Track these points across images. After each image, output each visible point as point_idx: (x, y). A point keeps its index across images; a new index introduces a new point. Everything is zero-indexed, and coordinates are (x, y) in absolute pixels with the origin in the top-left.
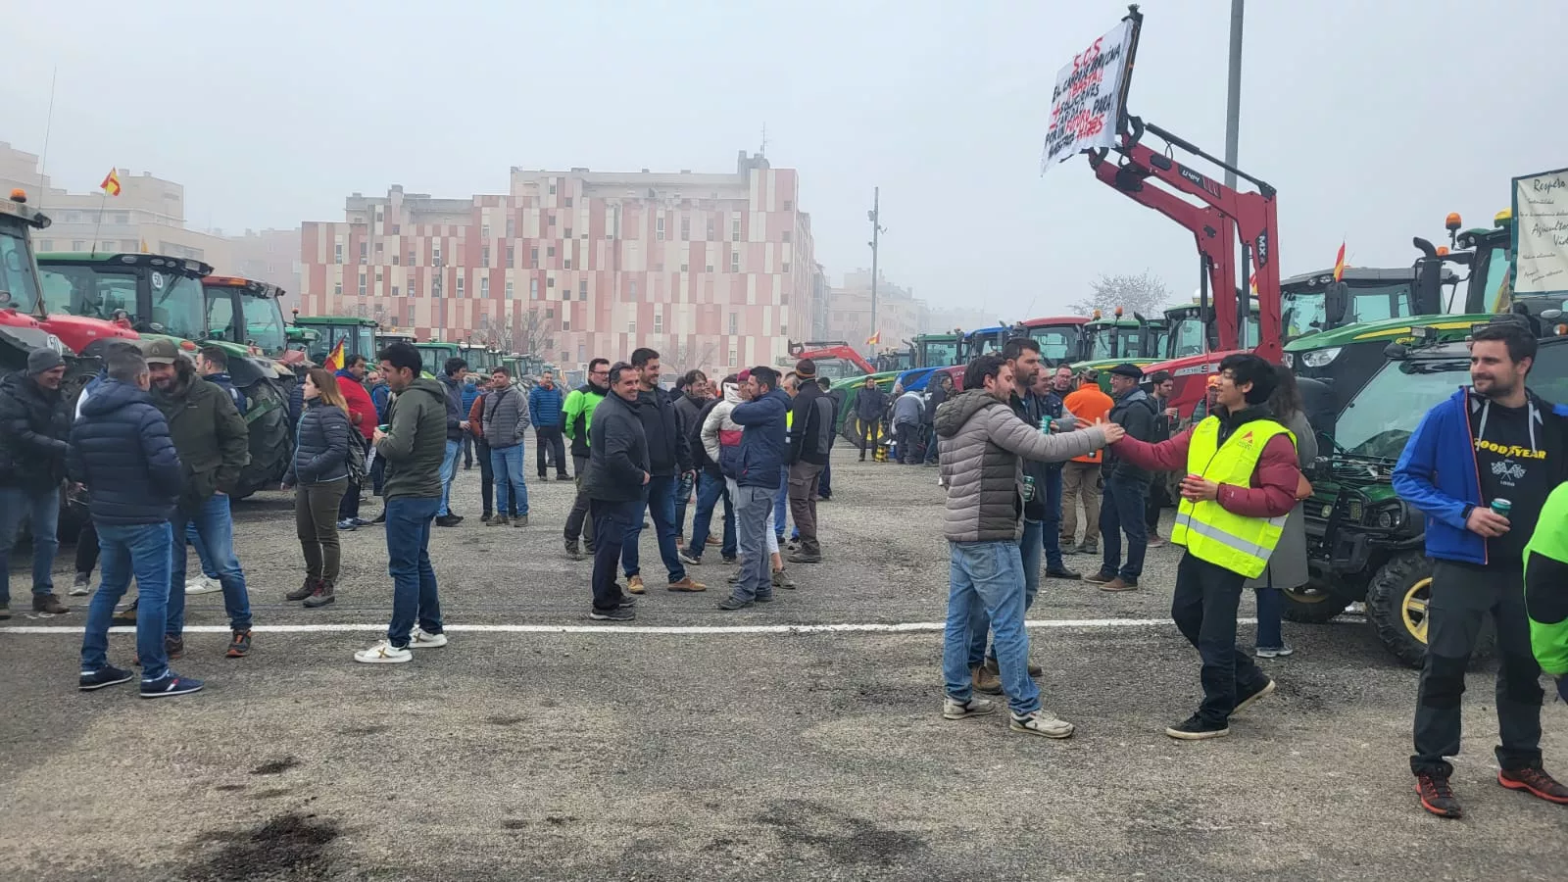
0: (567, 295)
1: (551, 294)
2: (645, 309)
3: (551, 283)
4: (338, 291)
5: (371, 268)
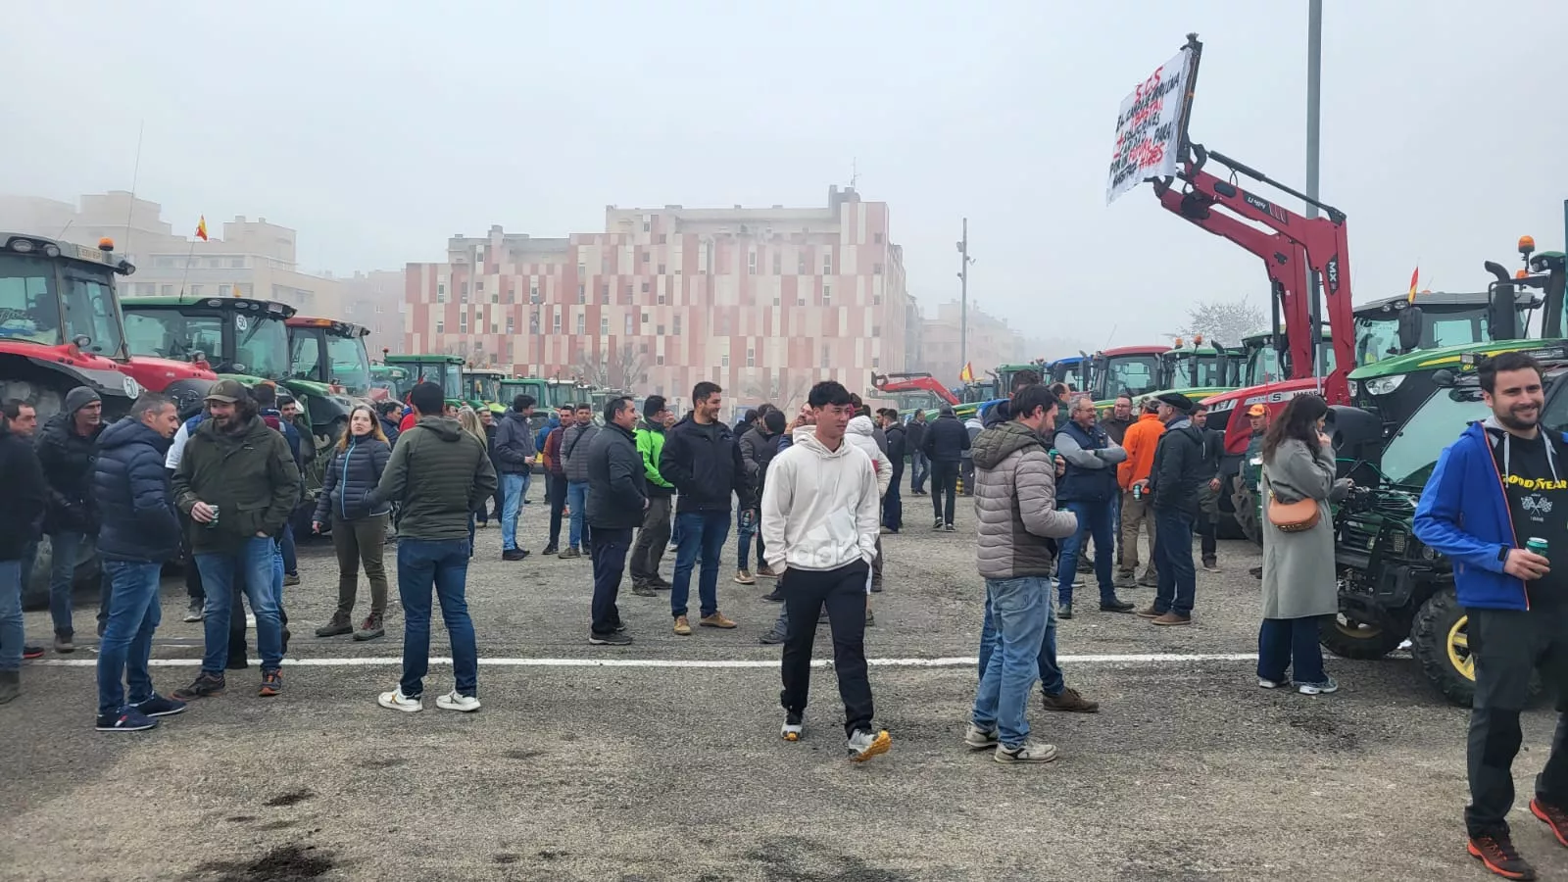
0: (661, 330)
1: (646, 329)
2: (738, 345)
3: (645, 318)
4: (440, 329)
5: (472, 307)
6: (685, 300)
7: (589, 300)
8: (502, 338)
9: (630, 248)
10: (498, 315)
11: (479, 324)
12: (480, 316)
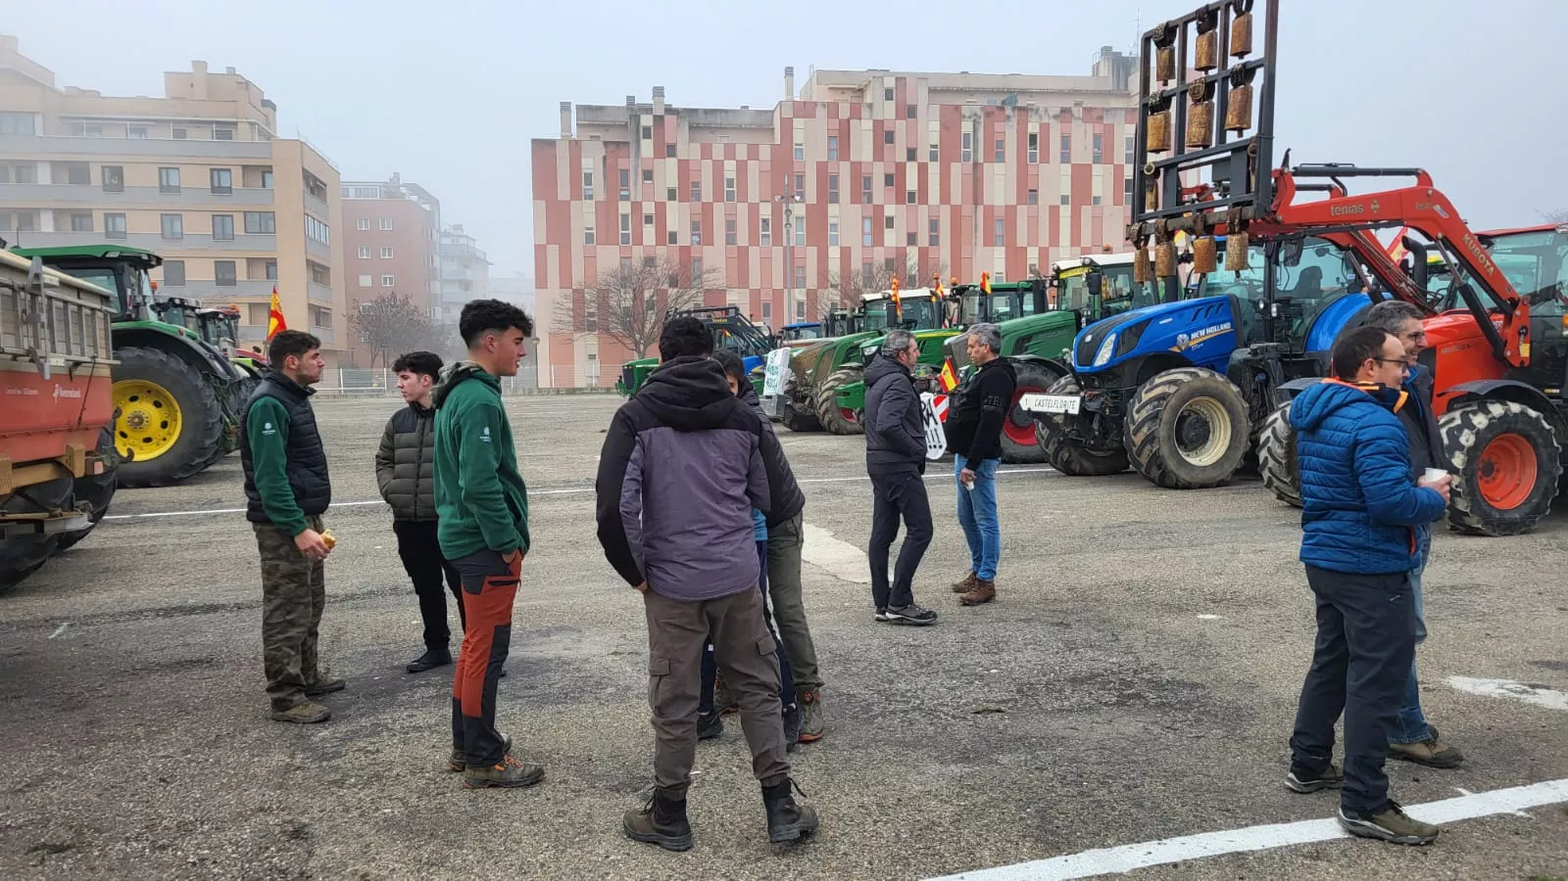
2: (1015, 255)
4: (589, 238)
5: (637, 206)
6: (945, 197)
7: (812, 197)
8: (685, 251)
9: (867, 125)
10: (677, 218)
11: (649, 232)
12: (649, 219)
